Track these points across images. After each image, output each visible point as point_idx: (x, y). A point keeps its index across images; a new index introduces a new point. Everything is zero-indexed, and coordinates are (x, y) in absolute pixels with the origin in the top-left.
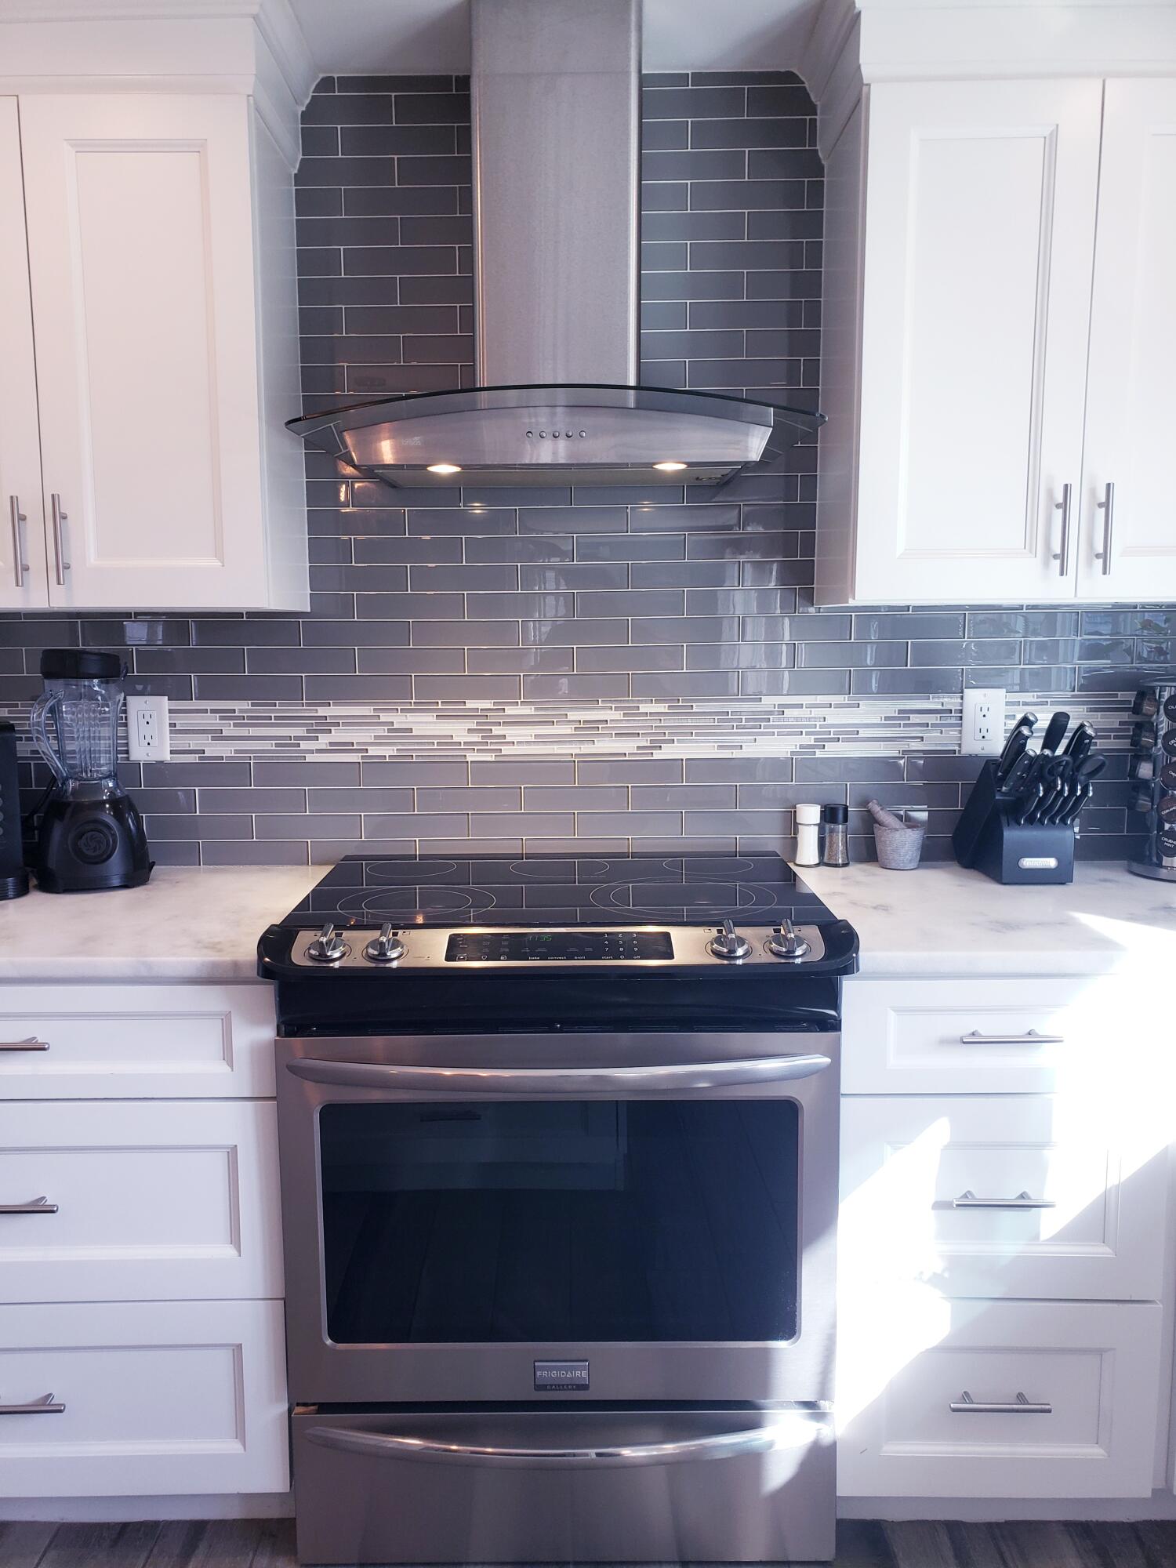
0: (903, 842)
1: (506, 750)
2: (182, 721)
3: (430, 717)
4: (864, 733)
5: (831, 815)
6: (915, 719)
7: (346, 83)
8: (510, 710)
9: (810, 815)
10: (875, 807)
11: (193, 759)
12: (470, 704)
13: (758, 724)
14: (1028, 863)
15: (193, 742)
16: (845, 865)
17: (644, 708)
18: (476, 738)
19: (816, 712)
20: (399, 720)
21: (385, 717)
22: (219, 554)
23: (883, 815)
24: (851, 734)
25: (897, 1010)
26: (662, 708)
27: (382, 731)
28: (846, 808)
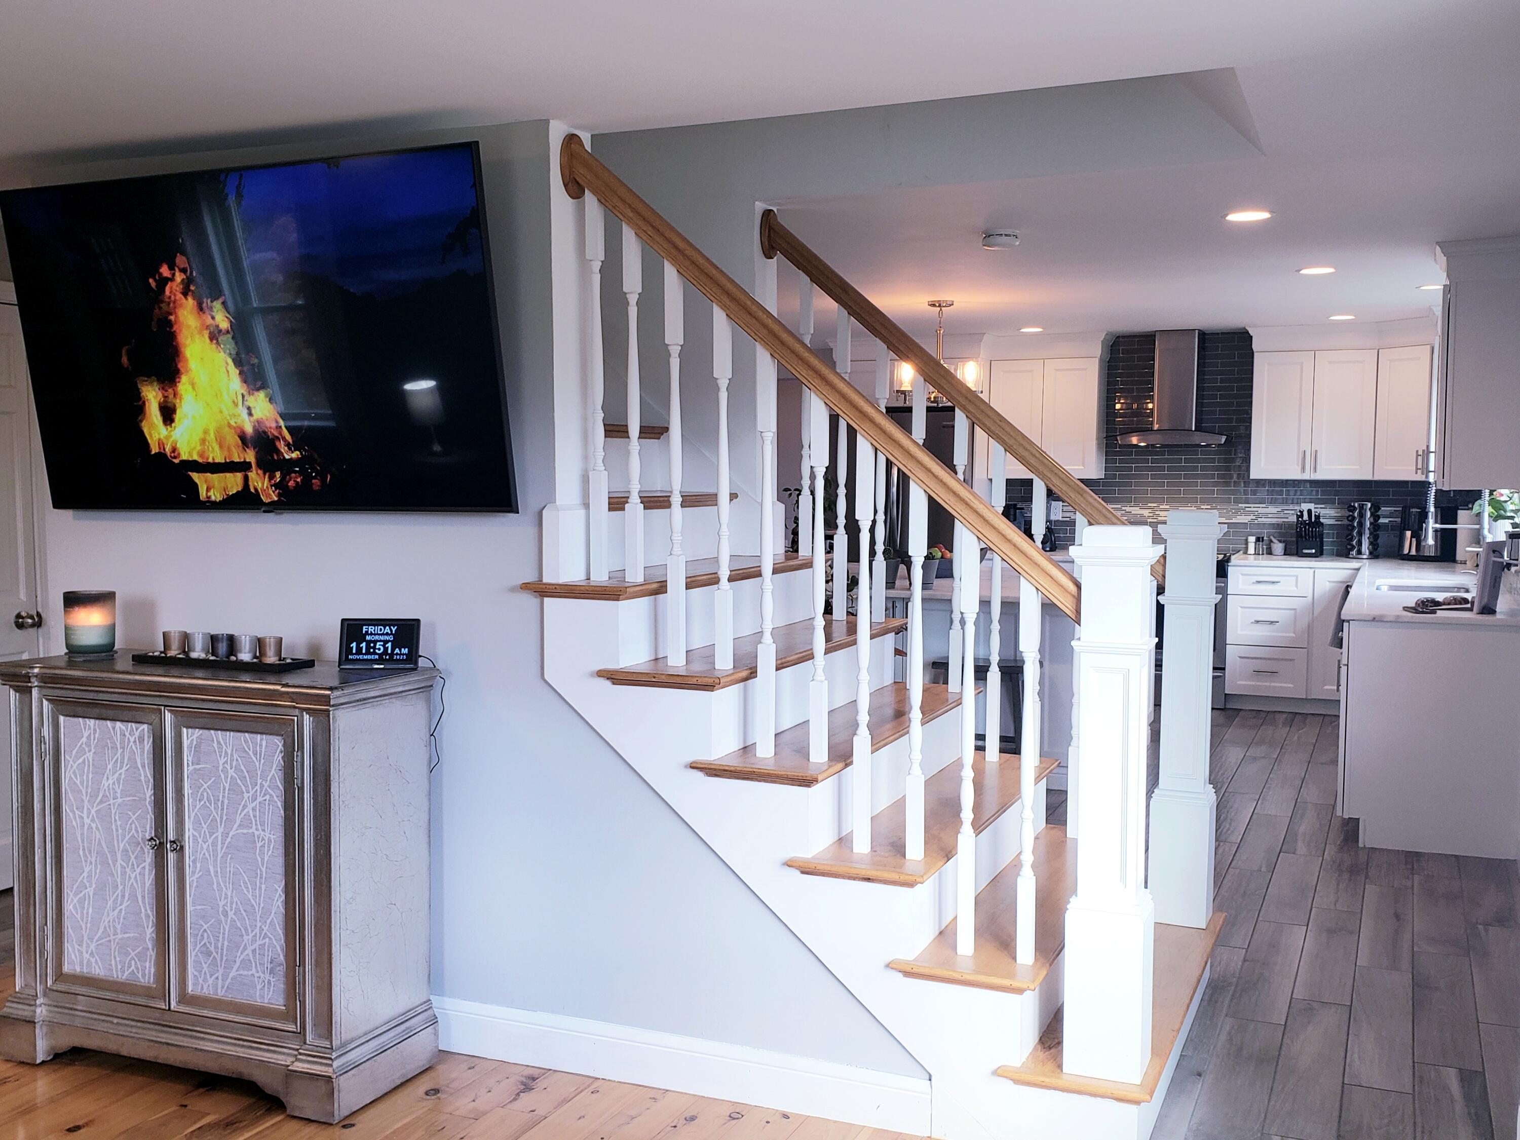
0: (1278, 547)
1: (1160, 518)
2: (1065, 509)
3: (1138, 508)
4: (1270, 516)
5: (1258, 540)
6: (1286, 512)
7: (1123, 337)
8: (1161, 507)
9: (1252, 539)
10: (1272, 538)
11: (1068, 519)
12: (1149, 505)
13: (1237, 512)
14: (1306, 551)
15: (1068, 515)
16: (1263, 554)
17: (1202, 507)
18: (1151, 515)
19: (1255, 509)
20: (1128, 509)
21: (1123, 508)
22: (1083, 466)
23: (1274, 540)
24: (1266, 515)
25: (1242, 575)
26: (1209, 507)
27: (1123, 512)
28: (1263, 538)
